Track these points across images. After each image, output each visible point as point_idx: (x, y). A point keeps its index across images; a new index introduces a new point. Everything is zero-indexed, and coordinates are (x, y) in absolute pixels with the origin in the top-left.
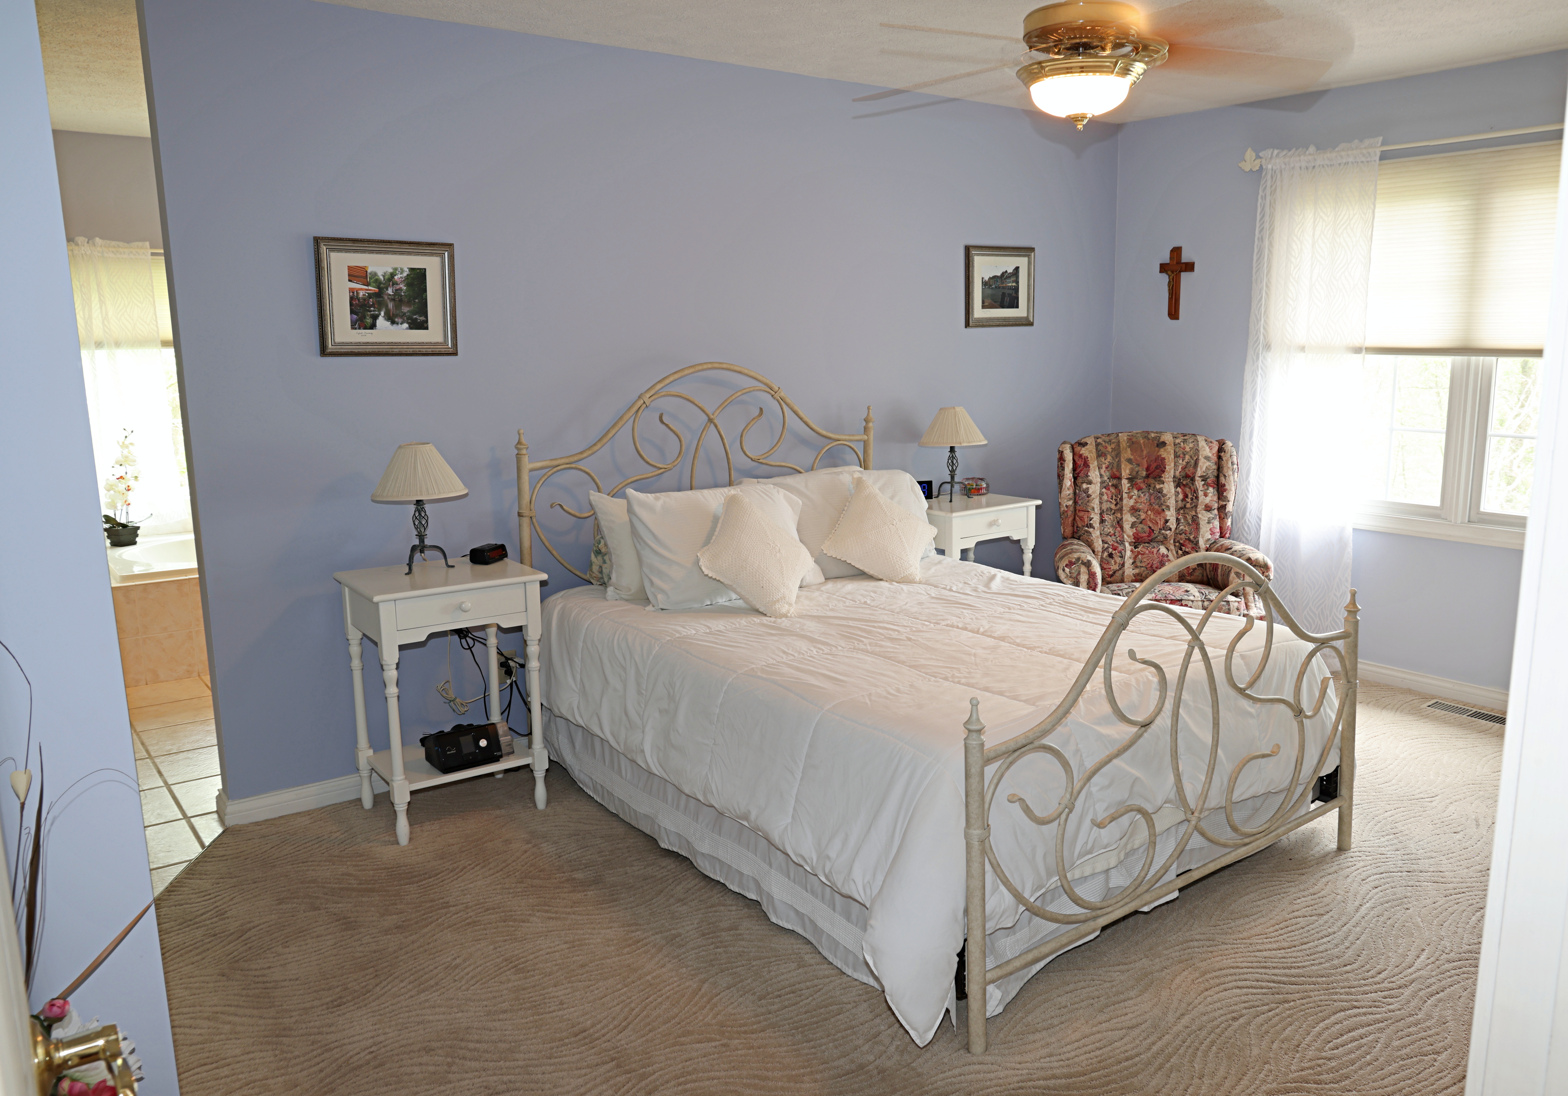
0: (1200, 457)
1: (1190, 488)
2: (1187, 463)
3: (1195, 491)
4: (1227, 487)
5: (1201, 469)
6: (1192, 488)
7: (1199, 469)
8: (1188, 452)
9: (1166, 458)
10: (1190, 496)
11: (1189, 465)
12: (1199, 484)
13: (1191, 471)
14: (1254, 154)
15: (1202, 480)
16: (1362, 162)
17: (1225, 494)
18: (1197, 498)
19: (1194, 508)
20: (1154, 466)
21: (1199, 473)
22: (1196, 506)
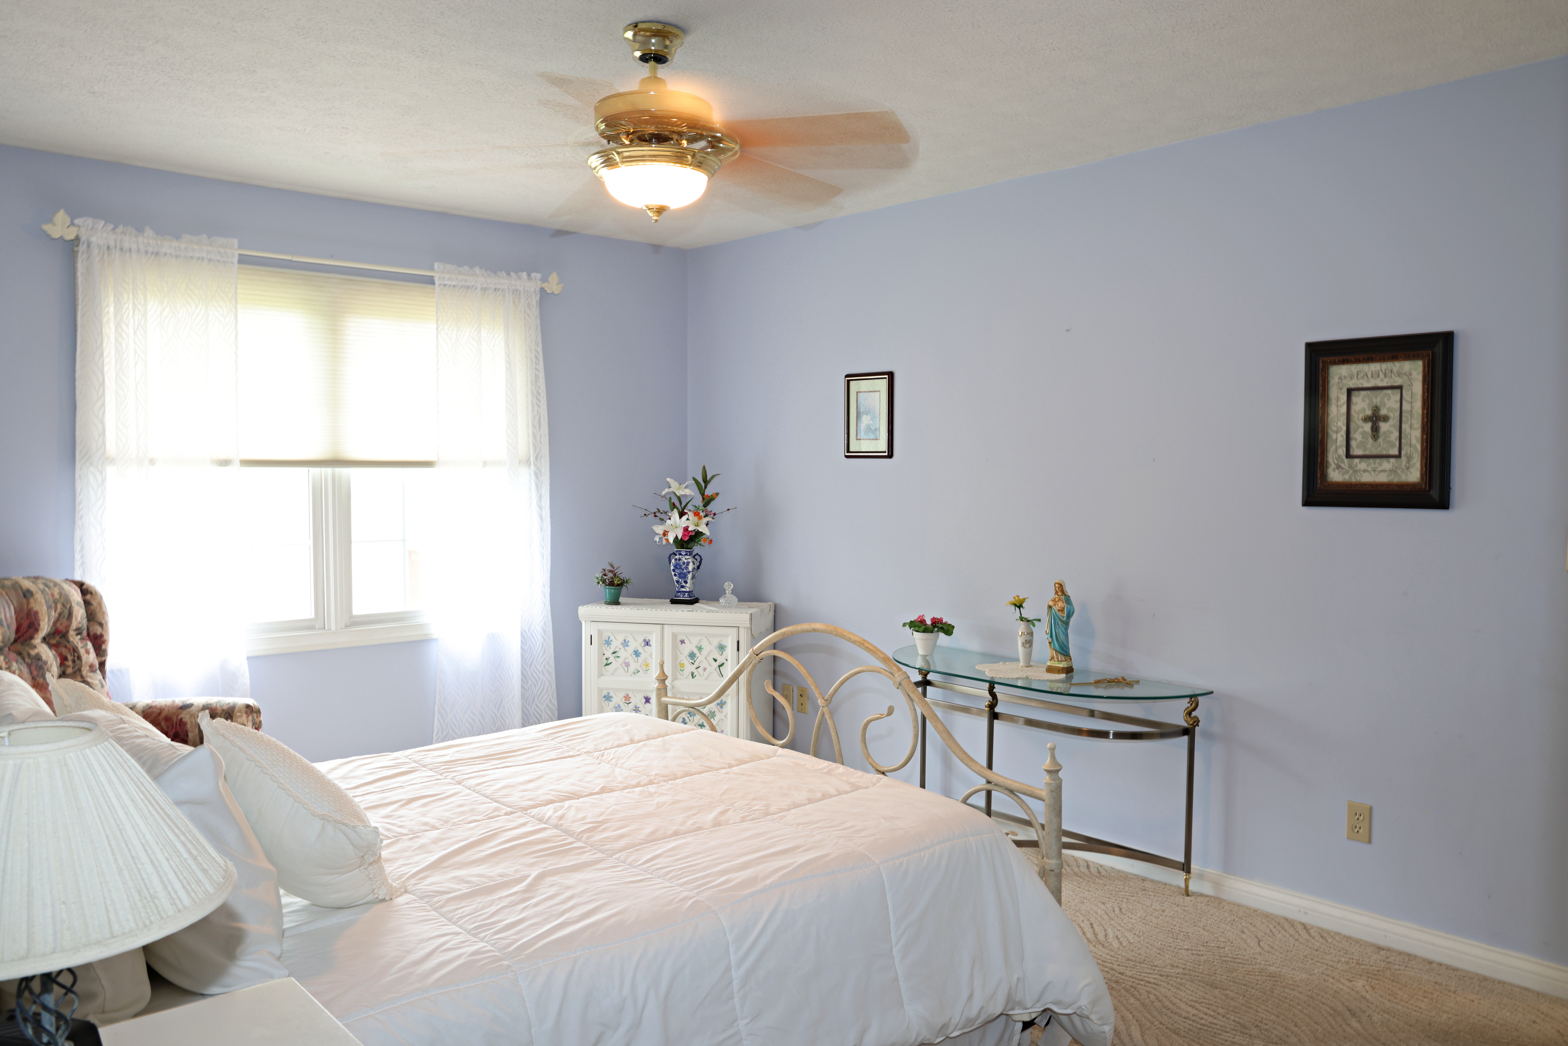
0: (73, 604)
1: (66, 647)
2: (60, 614)
3: (75, 650)
4: (105, 637)
5: (76, 620)
6: (68, 645)
7: (74, 620)
8: (58, 600)
9: (39, 611)
10: (70, 658)
11: (62, 616)
12: (75, 639)
13: (64, 625)
14: (69, 219)
15: (77, 634)
16: (218, 261)
17: (103, 647)
18: (79, 658)
19: (78, 673)
20: (25, 624)
21: (74, 625)
22: (80, 670)
